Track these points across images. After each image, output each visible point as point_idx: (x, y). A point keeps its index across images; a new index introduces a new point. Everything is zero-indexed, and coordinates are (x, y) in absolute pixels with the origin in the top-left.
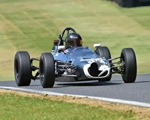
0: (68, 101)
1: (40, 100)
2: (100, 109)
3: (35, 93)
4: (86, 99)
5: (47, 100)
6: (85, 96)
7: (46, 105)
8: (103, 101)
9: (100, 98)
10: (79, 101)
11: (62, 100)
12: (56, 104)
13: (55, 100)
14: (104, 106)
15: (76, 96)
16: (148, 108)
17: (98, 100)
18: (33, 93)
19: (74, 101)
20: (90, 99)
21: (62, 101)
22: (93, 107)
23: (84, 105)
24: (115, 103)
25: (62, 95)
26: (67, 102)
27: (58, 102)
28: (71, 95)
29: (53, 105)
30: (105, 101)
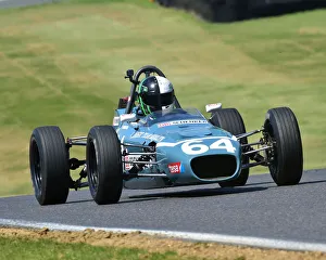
0: (96, 243)
1: (32, 243)
2: (169, 257)
3: (19, 228)
4: (138, 236)
5: (49, 242)
6: (135, 230)
7: (45, 253)
8: (178, 239)
9: (170, 233)
10: (122, 240)
11: (82, 240)
12: (69, 251)
13: (67, 241)
14: (180, 251)
15: (115, 230)
16: (281, 250)
17: (166, 237)
18: (14, 227)
19: (110, 242)
20: (147, 235)
21: (82, 244)
22: (154, 254)
23: (134, 251)
24: (206, 243)
25: (83, 228)
26: (93, 244)
27: (73, 247)
28: (103, 229)
29: (62, 252)
30: (182, 240)
